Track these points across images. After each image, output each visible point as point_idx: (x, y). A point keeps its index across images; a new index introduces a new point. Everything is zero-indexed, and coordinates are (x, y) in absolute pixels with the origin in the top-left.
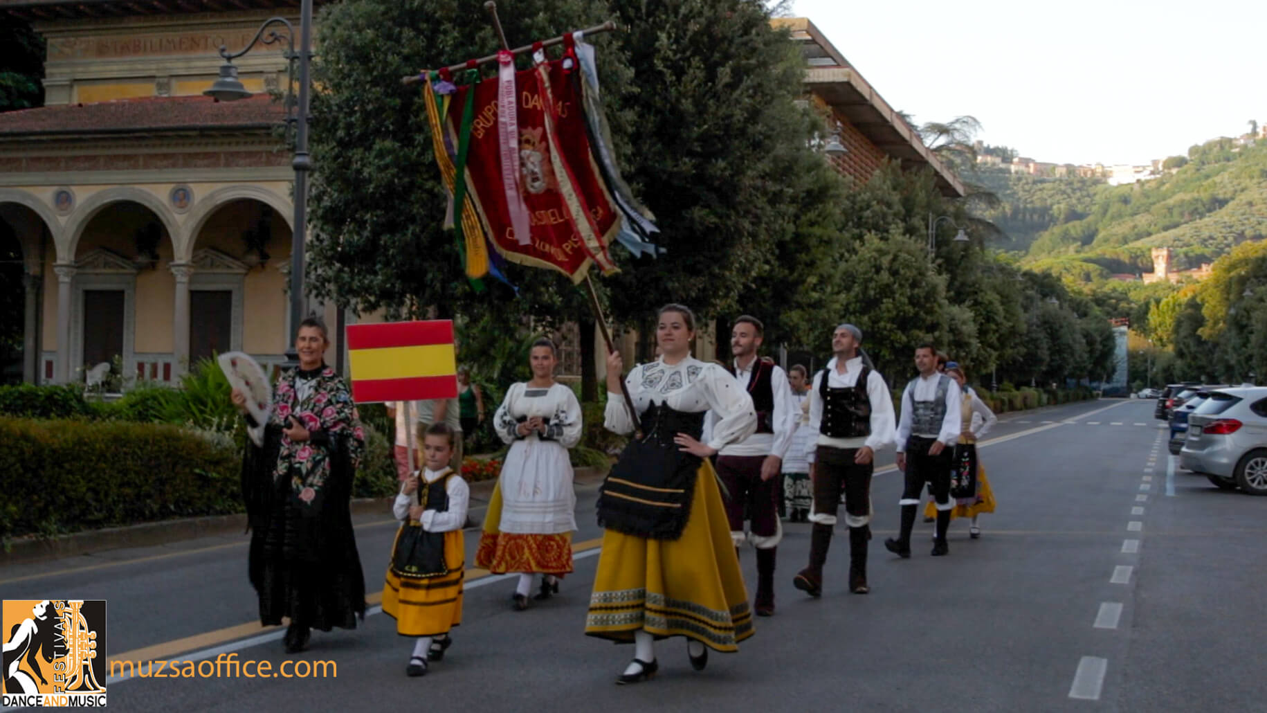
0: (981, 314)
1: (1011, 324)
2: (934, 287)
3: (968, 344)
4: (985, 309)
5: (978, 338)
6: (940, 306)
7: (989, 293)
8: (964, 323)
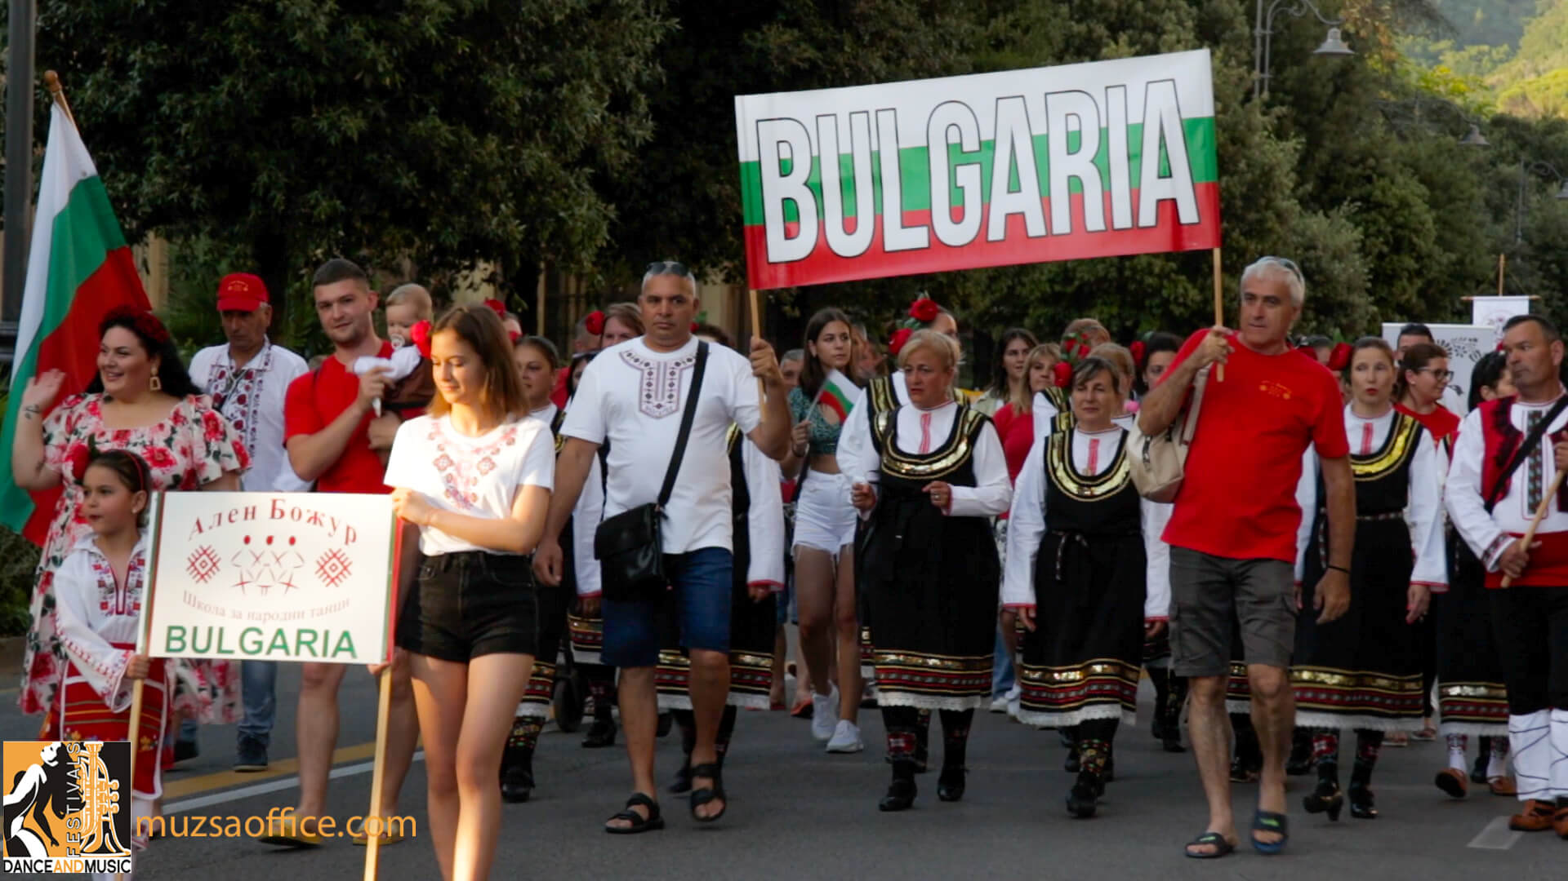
0: (1380, 232)
1: (1453, 257)
2: (1267, 173)
3: (1345, 307)
4: (1389, 220)
5: (1370, 292)
6: (1280, 216)
7: (1400, 179)
8: (1337, 256)
